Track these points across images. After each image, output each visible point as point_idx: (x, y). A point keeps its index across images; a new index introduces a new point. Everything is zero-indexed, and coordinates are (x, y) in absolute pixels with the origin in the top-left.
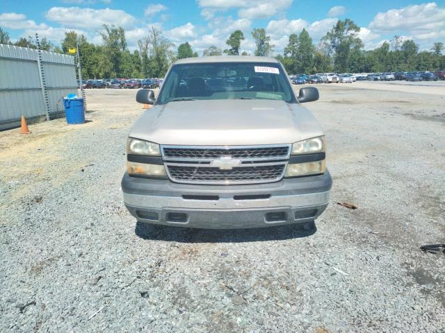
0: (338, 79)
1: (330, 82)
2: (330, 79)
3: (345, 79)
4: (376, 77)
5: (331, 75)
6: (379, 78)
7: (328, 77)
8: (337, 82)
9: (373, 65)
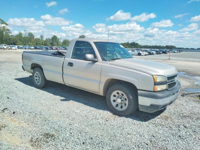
0: (9, 48)
1: (5, 49)
2: (5, 47)
3: (13, 48)
4: (25, 48)
5: (5, 45)
6: (27, 48)
7: (4, 47)
8: (9, 49)
9: (17, 42)
